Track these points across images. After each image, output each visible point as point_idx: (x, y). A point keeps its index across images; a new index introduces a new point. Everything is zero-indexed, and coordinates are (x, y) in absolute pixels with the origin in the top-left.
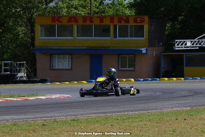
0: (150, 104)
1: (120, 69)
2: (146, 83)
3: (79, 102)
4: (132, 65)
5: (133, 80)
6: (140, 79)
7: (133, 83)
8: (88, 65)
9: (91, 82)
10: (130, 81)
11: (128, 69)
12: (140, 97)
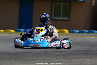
0: (86, 60)
1: (53, 18)
2: (81, 35)
3: (6, 53)
4: (67, 13)
5: (67, 31)
6: (75, 31)
7: (67, 35)
8: (16, 12)
9: (20, 31)
10: (64, 32)
11: (62, 18)
12: (75, 51)
